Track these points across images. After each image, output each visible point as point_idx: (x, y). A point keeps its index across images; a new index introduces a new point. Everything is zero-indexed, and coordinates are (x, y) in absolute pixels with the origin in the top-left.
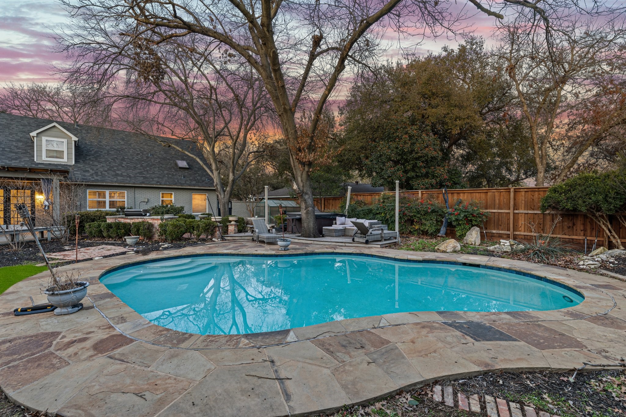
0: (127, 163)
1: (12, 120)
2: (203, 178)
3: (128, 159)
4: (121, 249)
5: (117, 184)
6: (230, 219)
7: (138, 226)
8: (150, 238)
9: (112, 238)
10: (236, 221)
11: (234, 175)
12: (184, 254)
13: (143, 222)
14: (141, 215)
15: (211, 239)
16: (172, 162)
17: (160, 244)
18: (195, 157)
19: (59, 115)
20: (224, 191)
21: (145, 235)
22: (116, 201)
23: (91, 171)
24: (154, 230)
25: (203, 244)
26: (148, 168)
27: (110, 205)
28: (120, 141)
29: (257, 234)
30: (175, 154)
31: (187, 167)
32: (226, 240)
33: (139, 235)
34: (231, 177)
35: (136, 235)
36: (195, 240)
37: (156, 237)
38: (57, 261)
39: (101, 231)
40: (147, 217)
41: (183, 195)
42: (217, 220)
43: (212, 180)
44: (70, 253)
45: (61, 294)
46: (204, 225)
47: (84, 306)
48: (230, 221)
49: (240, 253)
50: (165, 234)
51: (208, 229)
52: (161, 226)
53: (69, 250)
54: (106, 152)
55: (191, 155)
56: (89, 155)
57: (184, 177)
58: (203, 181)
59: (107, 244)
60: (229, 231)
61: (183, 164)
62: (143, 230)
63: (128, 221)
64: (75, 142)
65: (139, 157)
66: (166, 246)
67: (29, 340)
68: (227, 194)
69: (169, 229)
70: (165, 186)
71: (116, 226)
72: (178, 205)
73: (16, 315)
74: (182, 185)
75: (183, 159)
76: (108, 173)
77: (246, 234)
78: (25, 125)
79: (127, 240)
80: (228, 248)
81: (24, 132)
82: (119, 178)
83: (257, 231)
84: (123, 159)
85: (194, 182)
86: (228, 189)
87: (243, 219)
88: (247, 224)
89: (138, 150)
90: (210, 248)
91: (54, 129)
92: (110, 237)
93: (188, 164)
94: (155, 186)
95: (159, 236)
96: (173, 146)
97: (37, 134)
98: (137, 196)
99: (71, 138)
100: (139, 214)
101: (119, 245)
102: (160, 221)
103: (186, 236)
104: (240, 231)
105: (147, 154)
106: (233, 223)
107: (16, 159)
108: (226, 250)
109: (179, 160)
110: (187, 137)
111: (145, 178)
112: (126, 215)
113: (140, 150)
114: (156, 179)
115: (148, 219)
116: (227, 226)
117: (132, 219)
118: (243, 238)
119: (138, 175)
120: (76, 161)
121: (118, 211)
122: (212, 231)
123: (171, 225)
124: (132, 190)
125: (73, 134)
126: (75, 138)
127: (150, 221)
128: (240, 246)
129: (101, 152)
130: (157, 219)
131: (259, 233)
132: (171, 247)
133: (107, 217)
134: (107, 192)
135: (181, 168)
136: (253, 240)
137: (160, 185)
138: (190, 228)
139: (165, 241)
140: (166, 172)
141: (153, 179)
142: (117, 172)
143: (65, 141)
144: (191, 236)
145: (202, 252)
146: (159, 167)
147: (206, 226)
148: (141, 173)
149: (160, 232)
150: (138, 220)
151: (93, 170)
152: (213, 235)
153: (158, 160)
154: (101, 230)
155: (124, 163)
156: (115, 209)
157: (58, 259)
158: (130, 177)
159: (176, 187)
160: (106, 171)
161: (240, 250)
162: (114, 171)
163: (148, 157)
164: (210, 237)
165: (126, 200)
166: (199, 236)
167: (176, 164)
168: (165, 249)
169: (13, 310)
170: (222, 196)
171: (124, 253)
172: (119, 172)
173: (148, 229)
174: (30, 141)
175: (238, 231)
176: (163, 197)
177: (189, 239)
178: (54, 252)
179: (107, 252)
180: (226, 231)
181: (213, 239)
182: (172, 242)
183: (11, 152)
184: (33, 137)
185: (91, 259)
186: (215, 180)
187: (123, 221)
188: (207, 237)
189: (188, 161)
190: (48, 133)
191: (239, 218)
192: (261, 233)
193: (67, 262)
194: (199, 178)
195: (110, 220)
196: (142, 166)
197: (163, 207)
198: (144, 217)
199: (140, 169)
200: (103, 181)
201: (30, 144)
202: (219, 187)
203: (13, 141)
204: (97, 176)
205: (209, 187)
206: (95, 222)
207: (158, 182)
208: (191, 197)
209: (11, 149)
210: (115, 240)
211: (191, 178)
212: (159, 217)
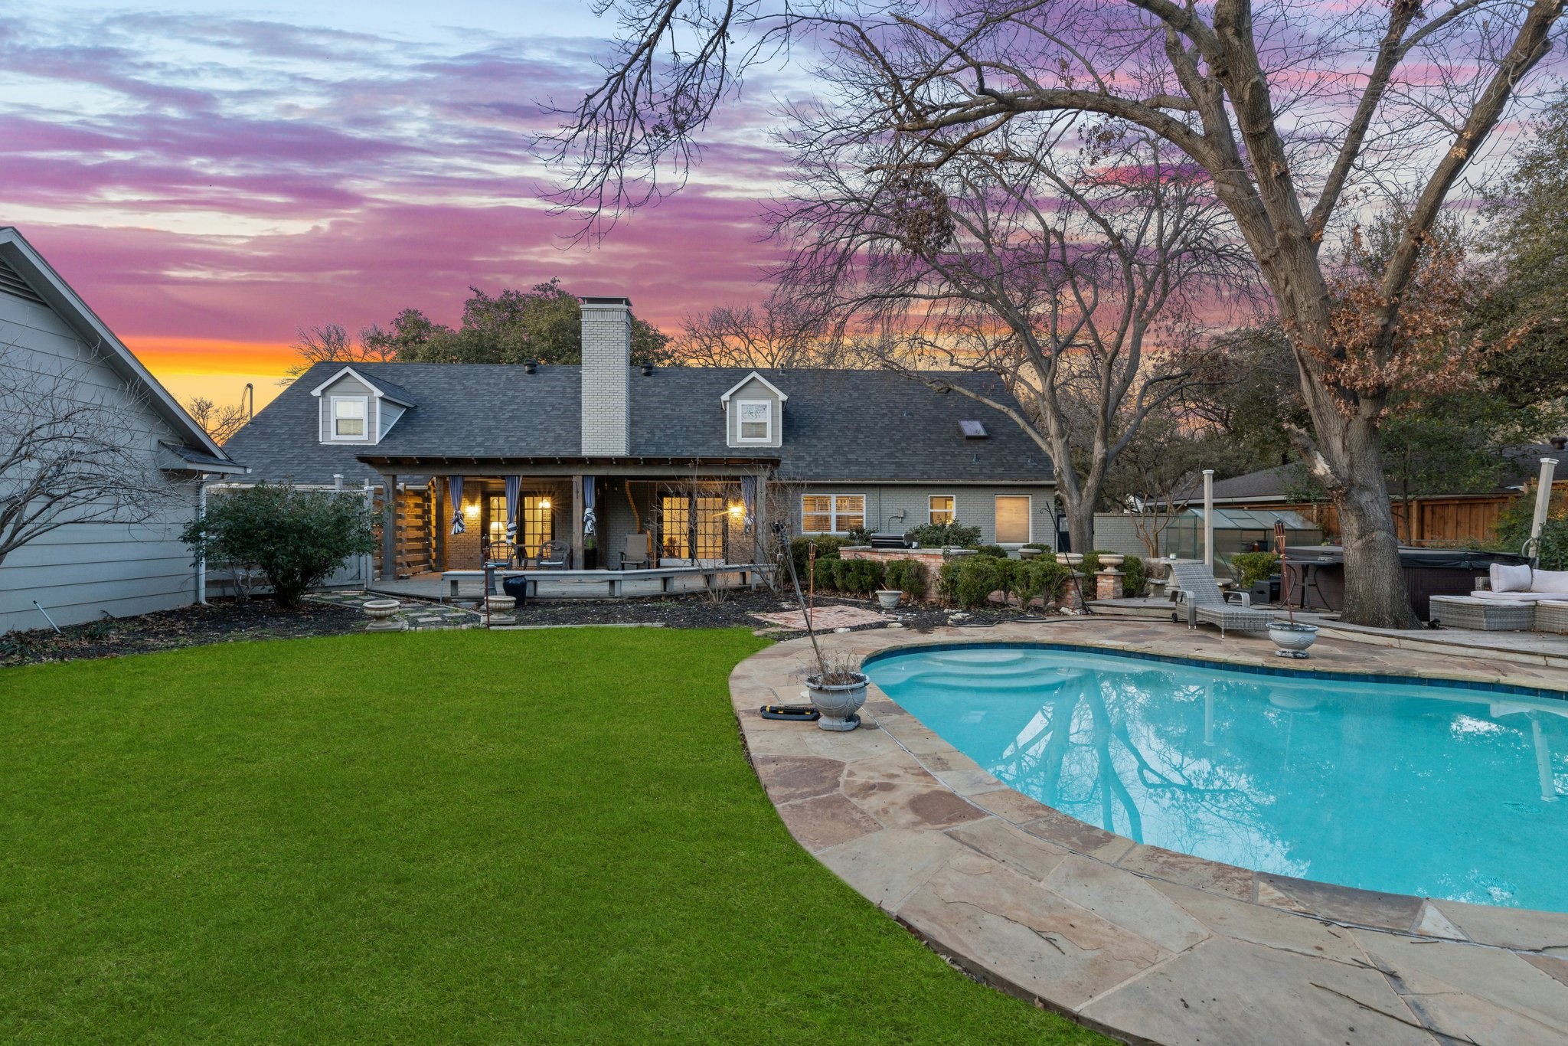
0: (866, 437)
1: (695, 377)
2: (1022, 459)
3: (867, 427)
4: (872, 617)
5: (850, 482)
6: (1101, 560)
7: (897, 569)
8: (921, 596)
9: (851, 592)
10: (1117, 566)
11: (1106, 445)
12: (1006, 640)
13: (908, 561)
14: (901, 546)
15: (1057, 610)
16: (950, 425)
17: (946, 611)
18: (1006, 410)
19: (750, 357)
20: (1079, 489)
21: (911, 590)
22: (848, 517)
23: (808, 459)
24: (929, 581)
25: (1042, 620)
26: (904, 444)
27: (838, 523)
28: (852, 392)
29: (1189, 605)
30: (956, 407)
31: (982, 433)
32: (1094, 614)
33: (899, 589)
34: (1098, 450)
35: (893, 588)
36: (1018, 608)
37: (933, 595)
38: (779, 629)
39: (831, 577)
40: (915, 551)
41: (976, 501)
42: (1072, 562)
43: (1048, 461)
44: (793, 617)
45: (834, 692)
46: (1041, 573)
47: (863, 721)
48: (1102, 567)
49: (1150, 651)
50: (953, 589)
51: (1049, 583)
52: (945, 571)
53: (788, 610)
54: (829, 417)
55: (998, 406)
56: (803, 427)
57: (978, 459)
58: (1021, 466)
59: (845, 603)
60: (1099, 591)
61: (973, 428)
62: (909, 579)
63: (878, 558)
64: (783, 402)
65: (886, 421)
66: (959, 616)
67: (800, 766)
68: (1088, 495)
69: (964, 578)
70: (938, 482)
71: (857, 567)
72: (966, 525)
73: (764, 717)
74: (973, 476)
75: (973, 418)
76: (835, 460)
77: (1150, 602)
78: (711, 384)
79: (881, 598)
80: (1109, 634)
81: (711, 395)
82: (854, 468)
83: (1190, 594)
84: (858, 430)
85: (1000, 470)
86: (1091, 482)
87: (1138, 562)
88: (1147, 576)
89: (883, 406)
90: (1063, 630)
91: (754, 384)
92: (847, 589)
93: (984, 426)
94: (918, 482)
95: (940, 593)
96: (956, 388)
97: (731, 396)
98: (884, 504)
99: (777, 396)
100: (897, 544)
101: (868, 607)
102: (942, 560)
103: (995, 596)
104: (1129, 593)
105: (901, 413)
106: (1109, 570)
107: (703, 444)
108: (1110, 638)
109: (964, 419)
110: (983, 363)
111: (898, 465)
112: (875, 545)
113: (888, 406)
114: (920, 467)
115: (918, 555)
116: (1094, 579)
117: (885, 553)
118: (1143, 612)
119: (885, 460)
120: (784, 441)
121: (852, 537)
122: (1059, 588)
123: (968, 569)
124: (875, 492)
125: (781, 389)
126: (783, 397)
127: (921, 560)
128: (1143, 633)
129: (822, 418)
130: (935, 556)
131: (1196, 601)
132: (970, 621)
133: (840, 548)
134: (833, 498)
135: (969, 438)
136: (1175, 619)
137: (929, 478)
138: (1008, 579)
139: (953, 604)
140: (938, 449)
141: (913, 466)
142: (850, 456)
143: (768, 403)
144: (1006, 597)
145: (1048, 638)
146: (924, 440)
147: (1045, 576)
148: (890, 455)
149: (943, 586)
150: (897, 556)
151: (810, 454)
152: (1060, 598)
153: (922, 424)
154: (831, 574)
155: (861, 436)
156: (847, 533)
157: (778, 625)
158: (871, 465)
159: (961, 482)
160: (831, 456)
161: (1147, 643)
162: (844, 455)
163: (902, 420)
164: (1051, 603)
165: (864, 514)
166: (1027, 599)
167: (960, 430)
168: (960, 623)
169: (758, 707)
170: (1075, 502)
171: (882, 625)
172: (852, 457)
173: (917, 576)
174: (719, 411)
175: (1124, 592)
176: (932, 508)
177: (1003, 605)
178: (768, 612)
179: (851, 619)
180: (1091, 591)
181: (1063, 609)
182: (968, 610)
183: (696, 432)
184: (725, 402)
185: (832, 631)
186: (1056, 462)
187: (868, 557)
188: (1046, 603)
189: (985, 420)
190: (745, 392)
191: (1125, 558)
192: (1202, 602)
193: (793, 633)
194: (1010, 458)
195: (846, 555)
196: (892, 440)
197: (936, 528)
198: (910, 551)
199: (889, 447)
200: (826, 477)
201: (718, 418)
202: (1066, 479)
203: (697, 413)
204: (817, 466)
205: (1037, 479)
206: (822, 558)
207: (924, 473)
208: (993, 505)
209: (695, 426)
210: (856, 597)
211: (993, 460)
212: (939, 551)
